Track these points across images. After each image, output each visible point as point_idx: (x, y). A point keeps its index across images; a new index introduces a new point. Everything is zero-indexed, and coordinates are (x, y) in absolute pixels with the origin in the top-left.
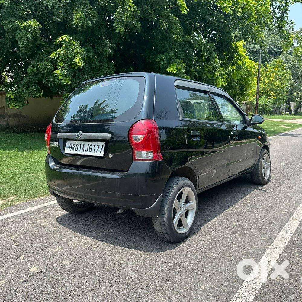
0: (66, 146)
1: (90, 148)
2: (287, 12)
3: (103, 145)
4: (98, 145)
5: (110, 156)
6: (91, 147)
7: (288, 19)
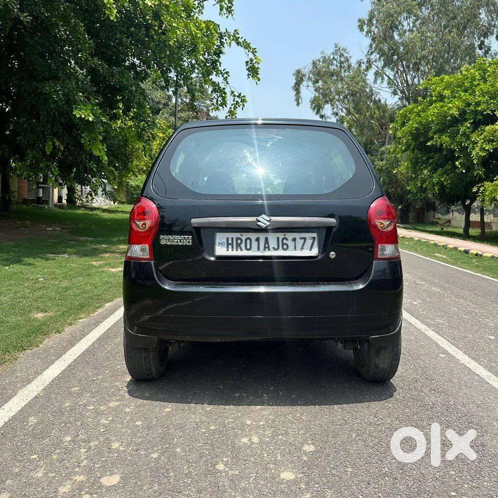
0: (217, 243)
1: (283, 244)
2: (221, 55)
3: (314, 238)
4: (301, 238)
5: (333, 254)
6: (285, 241)
7: (220, 66)
